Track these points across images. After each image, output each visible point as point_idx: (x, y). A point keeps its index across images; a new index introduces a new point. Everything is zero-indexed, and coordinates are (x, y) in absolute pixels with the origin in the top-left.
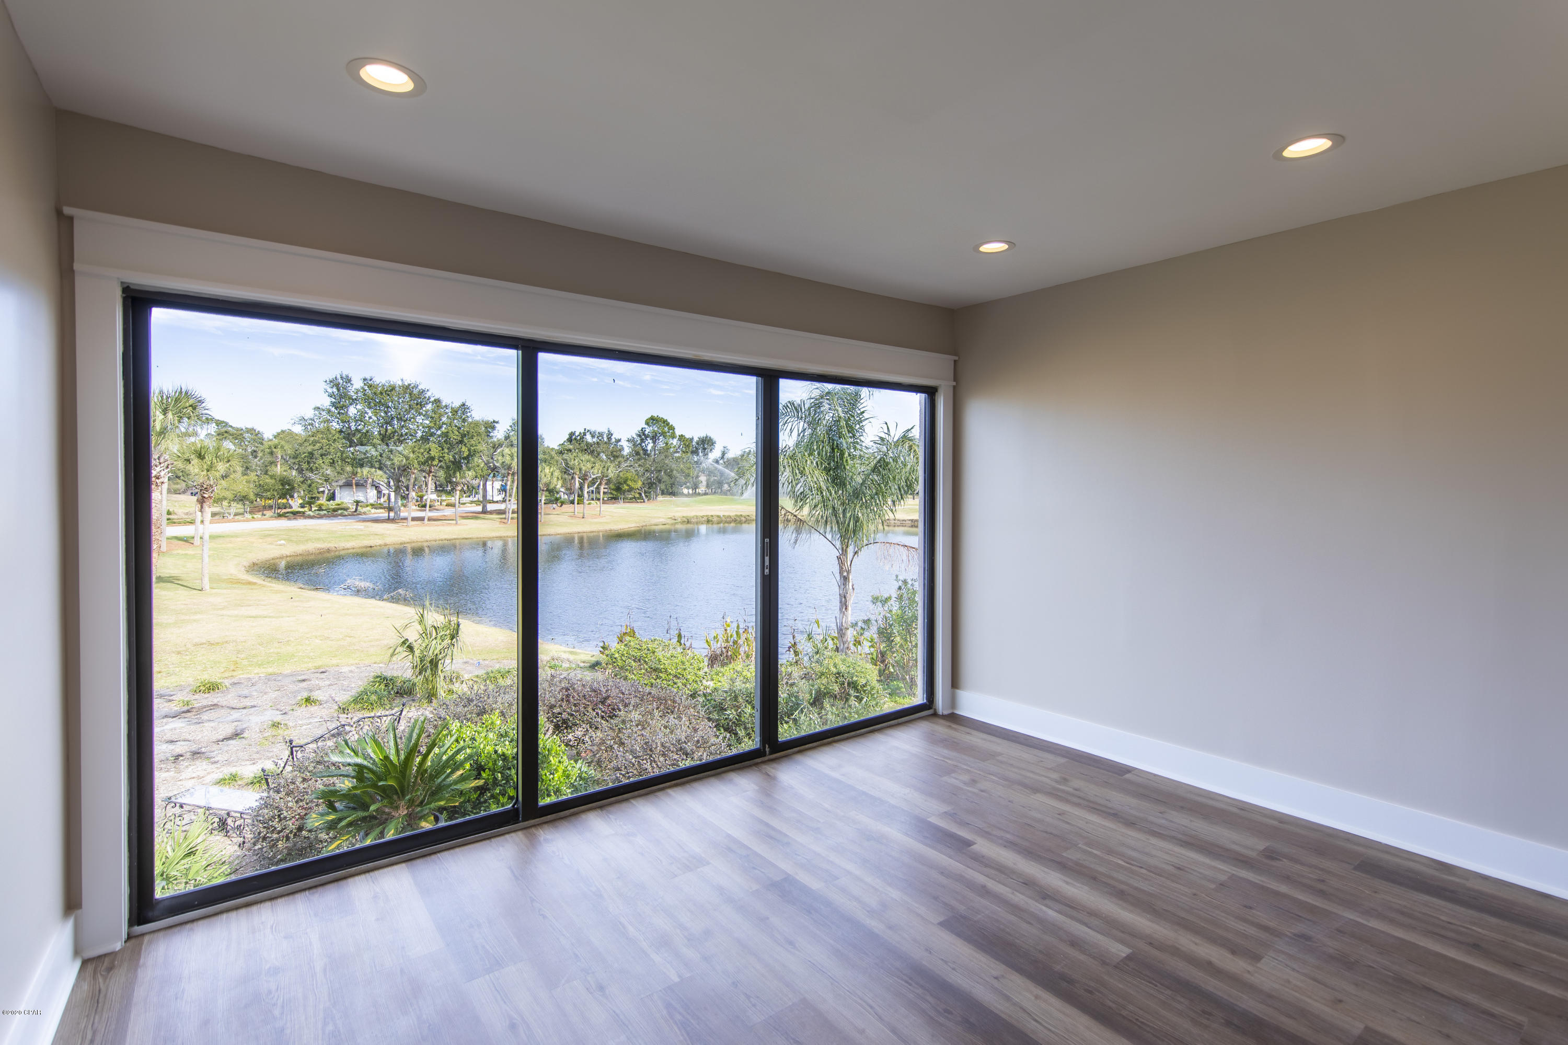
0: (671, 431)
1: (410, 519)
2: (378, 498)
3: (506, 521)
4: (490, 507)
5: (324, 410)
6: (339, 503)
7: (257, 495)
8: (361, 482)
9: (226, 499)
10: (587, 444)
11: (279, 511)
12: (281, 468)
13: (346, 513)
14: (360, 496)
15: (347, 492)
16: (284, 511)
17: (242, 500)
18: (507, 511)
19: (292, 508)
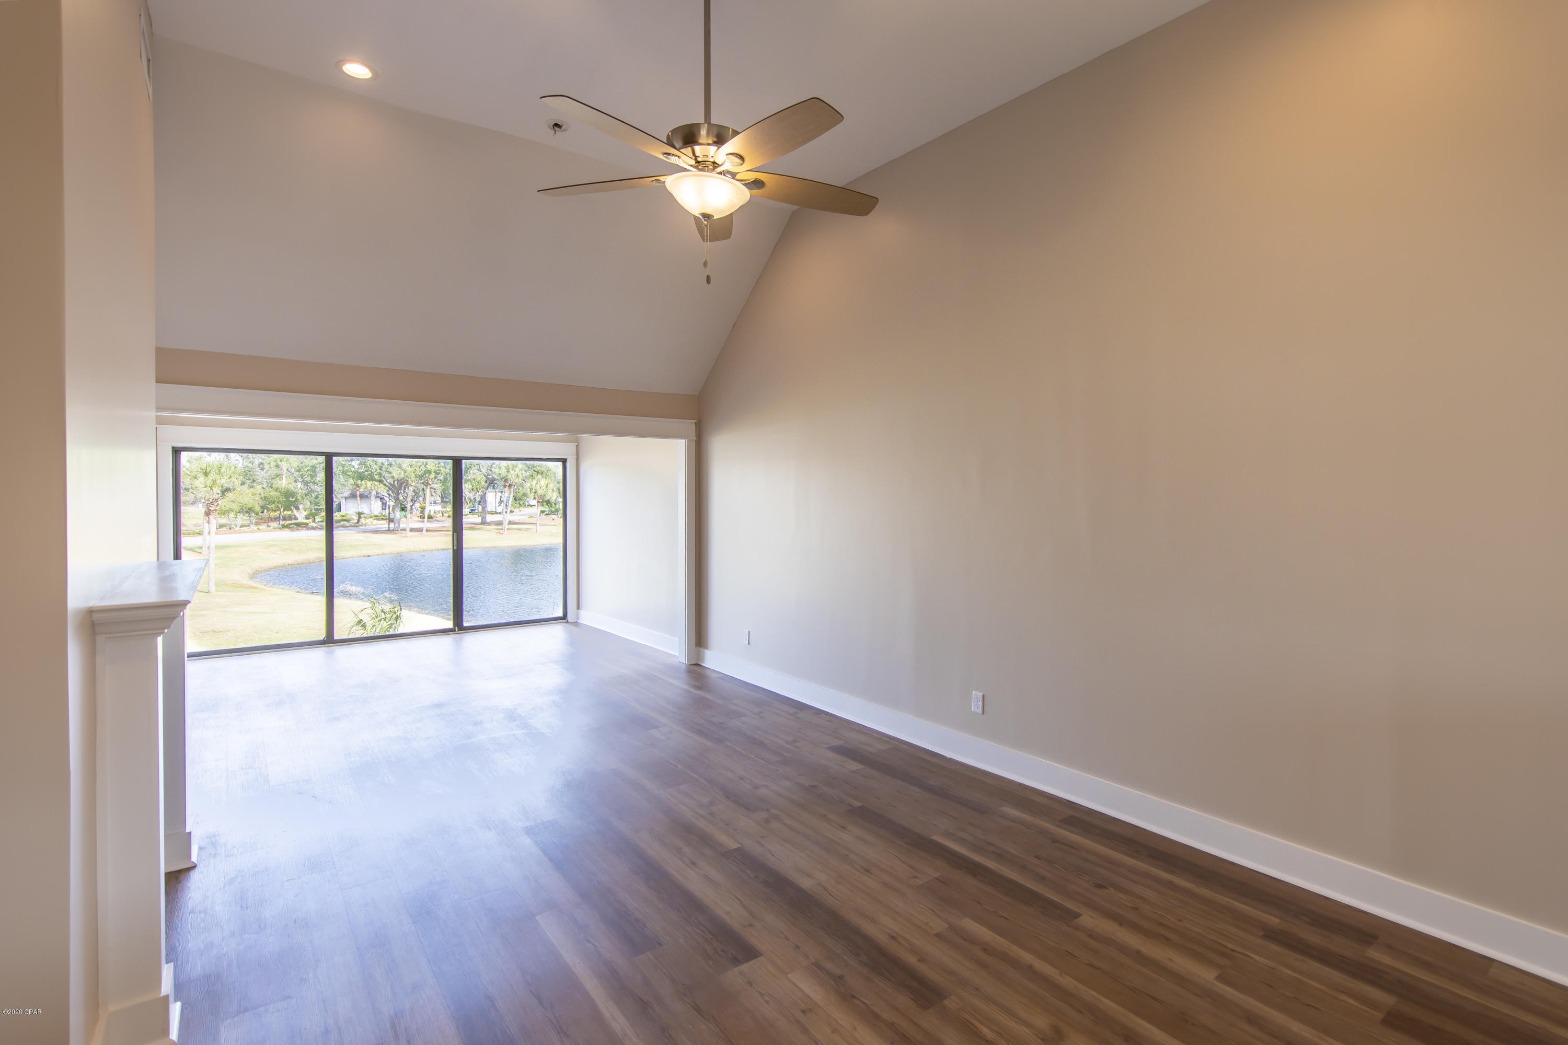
1: (408, 530)
2: (382, 509)
3: (502, 532)
4: (490, 518)
6: (344, 514)
7: (262, 507)
8: (366, 494)
9: (232, 511)
11: (284, 522)
12: (286, 480)
13: (348, 524)
14: (364, 507)
15: (351, 504)
16: (290, 522)
17: (247, 512)
18: (504, 522)
19: (297, 519)
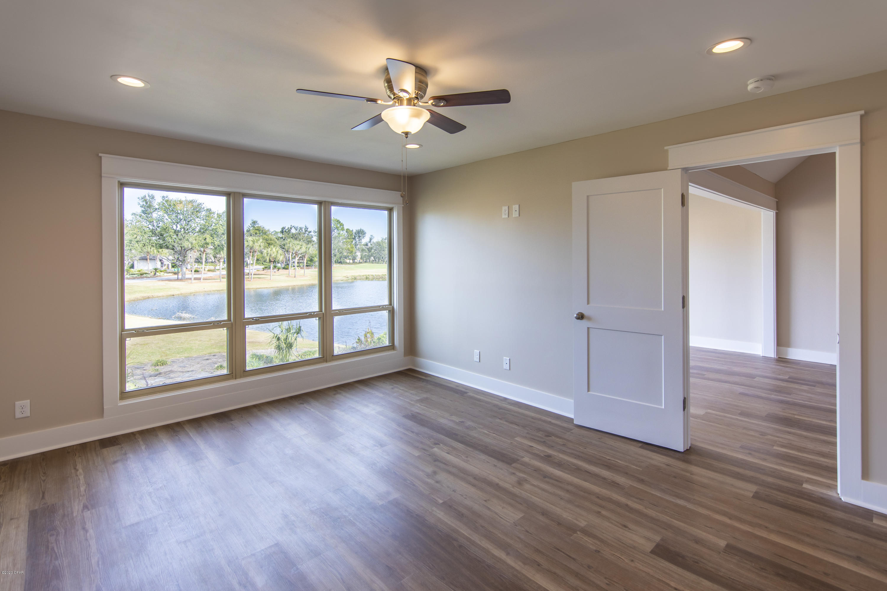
0: (341, 227)
1: (193, 279)
5: (138, 215)
10: (293, 234)
13: (148, 276)
